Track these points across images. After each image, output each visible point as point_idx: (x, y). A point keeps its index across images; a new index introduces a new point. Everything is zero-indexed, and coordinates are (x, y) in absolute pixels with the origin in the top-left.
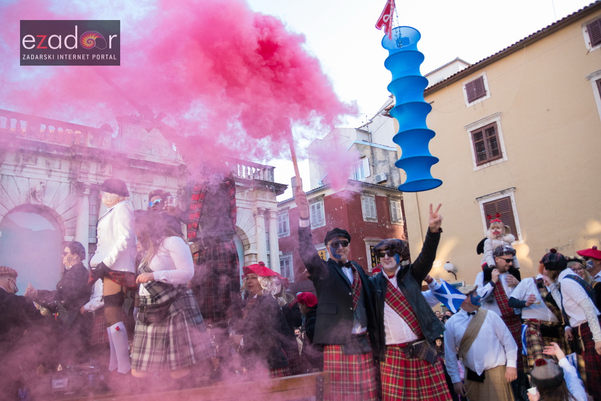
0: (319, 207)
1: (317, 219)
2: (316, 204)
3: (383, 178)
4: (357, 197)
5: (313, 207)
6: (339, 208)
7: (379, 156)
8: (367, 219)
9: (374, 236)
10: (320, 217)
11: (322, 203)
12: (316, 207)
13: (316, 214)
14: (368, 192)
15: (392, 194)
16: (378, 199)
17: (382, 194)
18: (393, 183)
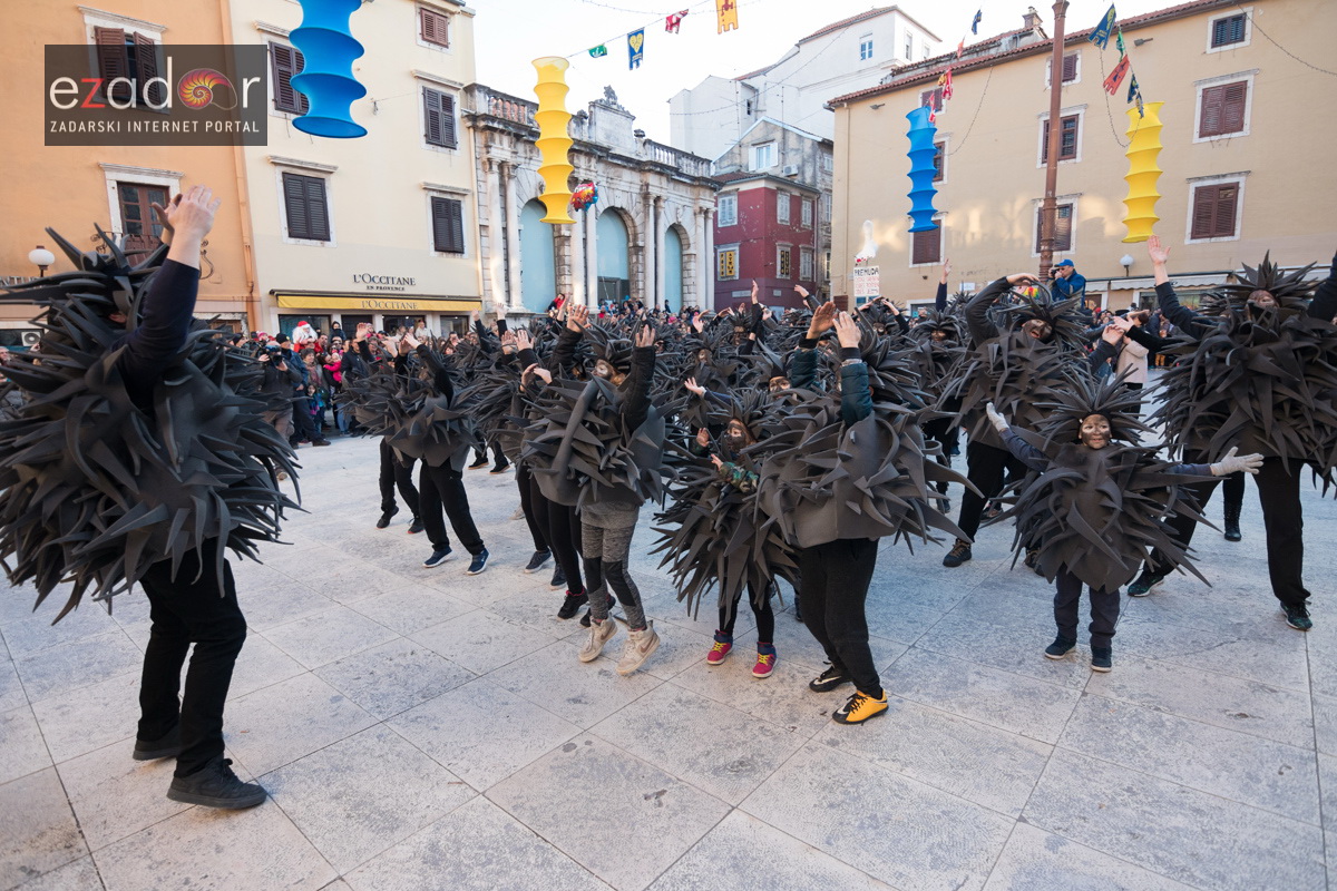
0: (730, 202)
1: (727, 216)
2: (727, 199)
3: (794, 171)
4: (771, 195)
5: (724, 202)
6: (755, 206)
7: (792, 142)
8: (782, 221)
9: (784, 240)
10: (731, 214)
11: (734, 198)
12: (727, 202)
13: (727, 209)
14: (782, 190)
15: (806, 194)
16: (793, 198)
17: (796, 193)
18: (804, 178)
